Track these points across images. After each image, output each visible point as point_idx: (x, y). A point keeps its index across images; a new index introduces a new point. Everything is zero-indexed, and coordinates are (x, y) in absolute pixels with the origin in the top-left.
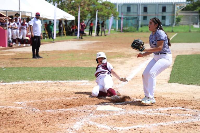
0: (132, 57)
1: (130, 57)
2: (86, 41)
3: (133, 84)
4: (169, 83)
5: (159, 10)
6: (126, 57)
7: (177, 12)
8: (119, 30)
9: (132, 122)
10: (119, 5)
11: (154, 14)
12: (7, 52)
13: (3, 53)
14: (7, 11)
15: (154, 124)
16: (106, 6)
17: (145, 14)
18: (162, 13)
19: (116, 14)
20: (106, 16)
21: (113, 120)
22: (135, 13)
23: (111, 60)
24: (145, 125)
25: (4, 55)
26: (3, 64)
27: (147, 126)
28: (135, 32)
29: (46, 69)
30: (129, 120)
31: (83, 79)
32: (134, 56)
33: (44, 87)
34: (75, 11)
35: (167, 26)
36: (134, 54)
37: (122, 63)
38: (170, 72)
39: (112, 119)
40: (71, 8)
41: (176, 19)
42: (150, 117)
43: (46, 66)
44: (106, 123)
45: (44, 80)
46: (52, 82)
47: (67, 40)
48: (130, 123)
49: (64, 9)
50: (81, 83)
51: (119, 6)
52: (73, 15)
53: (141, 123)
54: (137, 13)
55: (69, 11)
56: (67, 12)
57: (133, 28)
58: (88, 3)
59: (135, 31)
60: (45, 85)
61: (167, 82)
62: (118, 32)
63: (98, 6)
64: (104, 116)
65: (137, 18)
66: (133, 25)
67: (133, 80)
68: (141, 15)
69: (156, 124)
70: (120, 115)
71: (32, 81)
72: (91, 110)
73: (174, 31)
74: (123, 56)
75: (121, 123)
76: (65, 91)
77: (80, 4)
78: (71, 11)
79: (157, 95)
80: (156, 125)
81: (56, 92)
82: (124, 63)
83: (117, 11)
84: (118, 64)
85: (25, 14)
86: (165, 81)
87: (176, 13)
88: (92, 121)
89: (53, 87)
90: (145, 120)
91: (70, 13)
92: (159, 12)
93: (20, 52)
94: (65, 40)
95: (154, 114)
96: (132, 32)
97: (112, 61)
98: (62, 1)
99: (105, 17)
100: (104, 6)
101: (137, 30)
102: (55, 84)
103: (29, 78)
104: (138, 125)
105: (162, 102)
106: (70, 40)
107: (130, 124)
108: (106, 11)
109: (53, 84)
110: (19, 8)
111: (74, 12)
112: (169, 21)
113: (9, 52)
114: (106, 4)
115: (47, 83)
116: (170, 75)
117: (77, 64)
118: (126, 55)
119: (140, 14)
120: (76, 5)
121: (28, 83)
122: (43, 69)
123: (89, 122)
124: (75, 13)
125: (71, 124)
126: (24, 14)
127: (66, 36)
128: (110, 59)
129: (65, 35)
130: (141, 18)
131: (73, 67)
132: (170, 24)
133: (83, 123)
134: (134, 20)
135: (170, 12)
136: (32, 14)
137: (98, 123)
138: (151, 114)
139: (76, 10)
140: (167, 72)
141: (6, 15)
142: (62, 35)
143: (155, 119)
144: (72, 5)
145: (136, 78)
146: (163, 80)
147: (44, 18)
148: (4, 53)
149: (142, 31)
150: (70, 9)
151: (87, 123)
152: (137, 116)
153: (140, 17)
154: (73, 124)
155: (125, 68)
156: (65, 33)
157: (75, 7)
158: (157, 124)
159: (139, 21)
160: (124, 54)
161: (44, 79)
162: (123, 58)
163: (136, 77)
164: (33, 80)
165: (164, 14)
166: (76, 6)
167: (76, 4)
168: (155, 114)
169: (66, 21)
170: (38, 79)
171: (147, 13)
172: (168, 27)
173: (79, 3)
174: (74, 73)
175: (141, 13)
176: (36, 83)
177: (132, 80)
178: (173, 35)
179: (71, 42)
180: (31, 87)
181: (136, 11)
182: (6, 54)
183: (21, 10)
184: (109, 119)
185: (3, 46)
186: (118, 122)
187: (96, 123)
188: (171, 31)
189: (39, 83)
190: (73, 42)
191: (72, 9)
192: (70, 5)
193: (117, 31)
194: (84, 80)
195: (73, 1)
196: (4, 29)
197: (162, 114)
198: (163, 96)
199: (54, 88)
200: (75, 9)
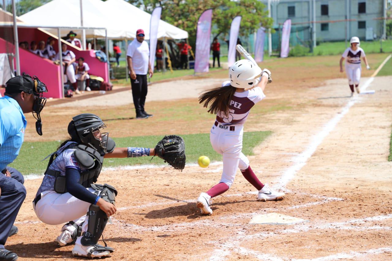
0: (306, 109)
1: (302, 109)
2: (212, 79)
3: (317, 166)
4: (389, 161)
5: (352, 10)
6: (295, 109)
7: (389, 13)
8: (274, 54)
9: (327, 247)
10: (273, 5)
11: (343, 18)
12: (62, 108)
13: (56, 111)
14: (60, 29)
15: (371, 251)
16: (248, 9)
17: (324, 20)
18: (359, 16)
19: (269, 22)
20: (248, 29)
21: (287, 243)
22: (305, 17)
23: (265, 116)
24: (353, 252)
25: (57, 116)
26: (57, 132)
27: (358, 255)
28: (307, 56)
29: (142, 141)
30: (320, 244)
31: (216, 159)
32: (310, 105)
33: (141, 177)
34: (187, 21)
35: (370, 41)
36: (310, 101)
37: (289, 122)
38: (389, 137)
39: (285, 241)
40: (179, 15)
41: (387, 25)
42: (362, 235)
43: (141, 135)
44: (274, 251)
45: (141, 164)
46: (156, 167)
47: (174, 79)
48: (321, 250)
49: (167, 18)
50: (214, 166)
51: (271, 6)
52: (184, 29)
53: (345, 249)
54: (309, 17)
55: (176, 21)
56: (173, 24)
57: (301, 47)
58: (212, 4)
59: (306, 54)
60: (144, 175)
61: (385, 159)
62: (273, 58)
63: (231, 9)
64: (266, 235)
65: (308, 27)
66: (302, 43)
67: (316, 157)
68: (317, 23)
69: (375, 250)
70: (299, 232)
71: (117, 166)
72: (240, 224)
73: (383, 50)
74: (290, 108)
75: (303, 250)
76: (183, 185)
77: (196, 7)
78: (180, 22)
79: (368, 187)
80: (377, 253)
81: (167, 187)
82: (292, 122)
83: (270, 16)
84: (281, 124)
85: (93, 31)
86: (381, 157)
87: (387, 14)
88: (246, 247)
89: (159, 178)
90: (353, 242)
91: (178, 26)
92: (352, 13)
93: (87, 107)
94: (171, 79)
95: (368, 229)
96: (299, 56)
97: (268, 118)
98: (162, 3)
99: (246, 30)
100: (243, 8)
101: (311, 51)
102: (162, 170)
103: (112, 161)
104: (339, 254)
105: (381, 201)
106: (180, 79)
107: (322, 252)
108: (248, 19)
109: (159, 172)
110: (82, 22)
111: (186, 23)
112: (373, 31)
113: (67, 108)
114: (246, 4)
115: (146, 170)
116: (388, 143)
117: (201, 128)
118: (295, 106)
119: (315, 20)
120: (189, 9)
121: (110, 171)
122: (136, 141)
123: (239, 249)
124: (187, 25)
125: (205, 254)
126: (90, 33)
127: (172, 71)
128: (263, 115)
129: (171, 68)
130: (316, 28)
131: (194, 133)
132: (375, 36)
133: (227, 253)
134: (303, 33)
135: (374, 14)
136: (106, 31)
137: (258, 252)
138: (363, 228)
139: (189, 19)
140: (383, 138)
141: (58, 36)
142: (165, 70)
143: (371, 239)
144: (182, 10)
145: (322, 153)
146: (376, 154)
147: (128, 37)
148: (59, 110)
149: (319, 54)
150: (177, 18)
151: (236, 250)
152: (334, 233)
153: (315, 24)
154: (209, 254)
155: (296, 131)
156: (170, 65)
157: (187, 14)
158: (377, 250)
159: (313, 33)
160: (290, 103)
161: (141, 162)
162: (289, 112)
163: (320, 151)
164: (120, 164)
165: (363, 18)
166: (188, 12)
167: (189, 7)
168: (370, 228)
169: (170, 41)
170: (130, 163)
171: (329, 17)
172: (371, 43)
173: (195, 5)
174: (196, 146)
175: (317, 17)
176: (126, 170)
177: (313, 157)
178: (385, 59)
179: (182, 82)
180: (117, 178)
181: (305, 14)
182: (61, 112)
183: (85, 26)
184: (280, 242)
185: (54, 98)
186: (298, 248)
187: (252, 252)
188: (379, 51)
189: (132, 171)
190: (186, 81)
191: (181, 17)
192: (178, 10)
193: (271, 56)
194: (218, 161)
195: (183, 2)
196: (55, 63)
197: (385, 228)
198: (380, 188)
199: (161, 178)
200: (186, 17)
